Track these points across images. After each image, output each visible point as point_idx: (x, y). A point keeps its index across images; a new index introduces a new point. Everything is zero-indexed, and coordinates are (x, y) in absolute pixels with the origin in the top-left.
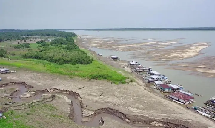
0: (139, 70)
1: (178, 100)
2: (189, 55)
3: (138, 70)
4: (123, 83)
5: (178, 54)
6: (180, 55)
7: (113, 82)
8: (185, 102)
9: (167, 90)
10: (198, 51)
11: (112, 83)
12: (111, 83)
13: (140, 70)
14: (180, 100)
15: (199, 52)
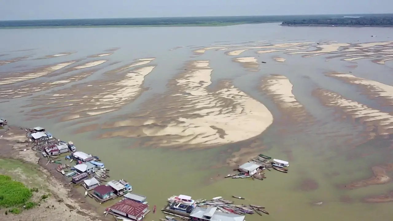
0: (52, 154)
1: (125, 215)
2: (128, 95)
3: (50, 154)
4: (28, 208)
5: (112, 96)
6: (115, 98)
7: (8, 209)
8: (137, 219)
9: (106, 197)
10: (140, 83)
11: (6, 214)
12: (4, 214)
13: (54, 153)
14: (129, 216)
15: (141, 86)
